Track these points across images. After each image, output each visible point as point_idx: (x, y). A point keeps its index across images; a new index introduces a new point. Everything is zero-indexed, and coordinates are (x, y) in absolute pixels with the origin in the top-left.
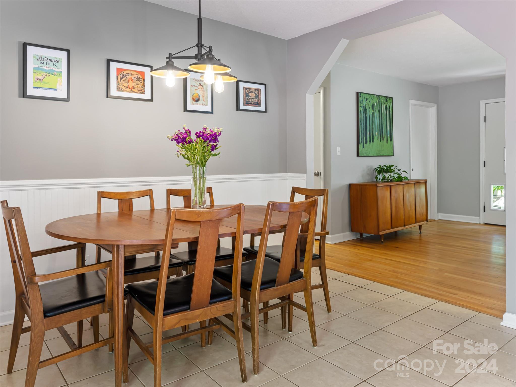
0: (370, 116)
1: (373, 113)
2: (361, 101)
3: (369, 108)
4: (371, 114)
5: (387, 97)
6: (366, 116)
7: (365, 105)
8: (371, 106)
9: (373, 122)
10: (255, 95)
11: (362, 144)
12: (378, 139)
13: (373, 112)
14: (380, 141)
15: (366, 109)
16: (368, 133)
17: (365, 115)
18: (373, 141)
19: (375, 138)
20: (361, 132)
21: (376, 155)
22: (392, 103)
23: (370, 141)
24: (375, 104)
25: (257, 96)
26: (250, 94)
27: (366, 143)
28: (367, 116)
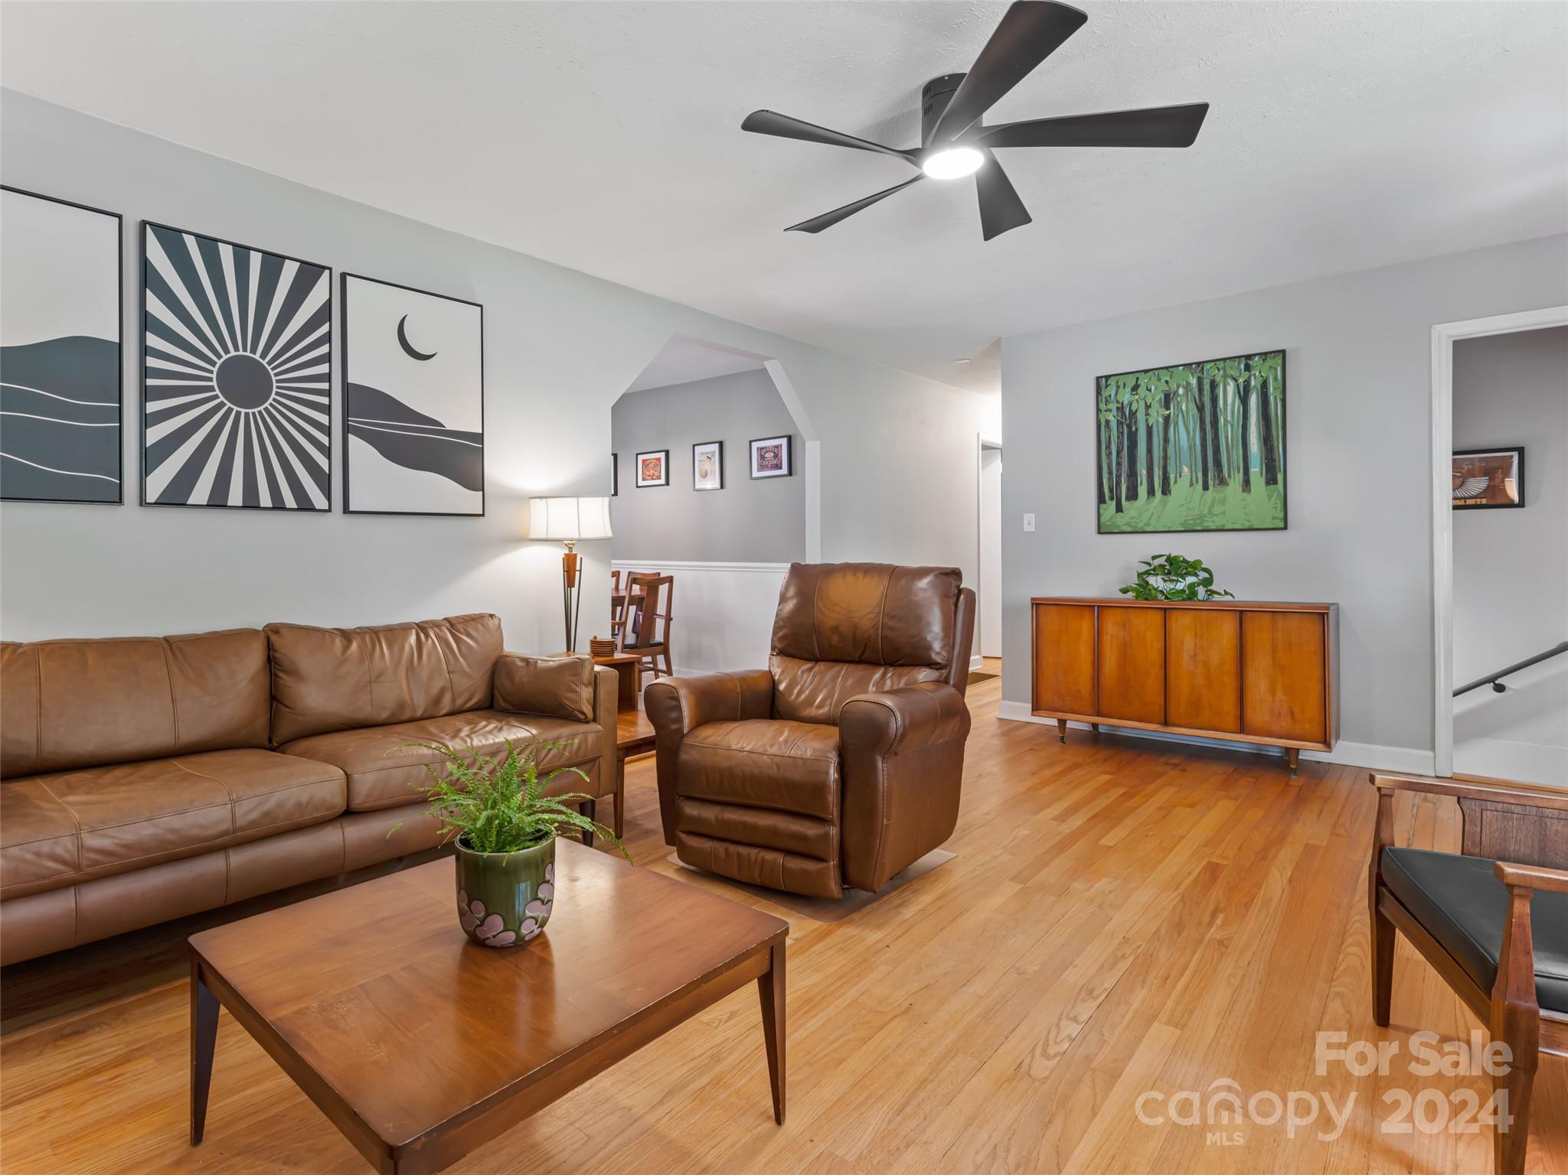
0: (1149, 430)
1: (1167, 419)
2: (1110, 396)
3: (1148, 407)
4: (1157, 422)
5: (1249, 357)
6: (1134, 429)
7: (1126, 403)
8: (1157, 398)
9: (1166, 440)
10: (772, 454)
11: (1114, 502)
12: (1191, 485)
13: (1169, 415)
14: (1206, 487)
15: (1133, 414)
16: (1142, 471)
17: (1129, 427)
18: (1166, 491)
19: (1176, 482)
20: (1110, 473)
21: (1182, 529)
22: (1279, 369)
23: (1151, 492)
24: (1176, 393)
25: (776, 456)
26: (767, 455)
27: (1133, 495)
28: (1137, 429)
